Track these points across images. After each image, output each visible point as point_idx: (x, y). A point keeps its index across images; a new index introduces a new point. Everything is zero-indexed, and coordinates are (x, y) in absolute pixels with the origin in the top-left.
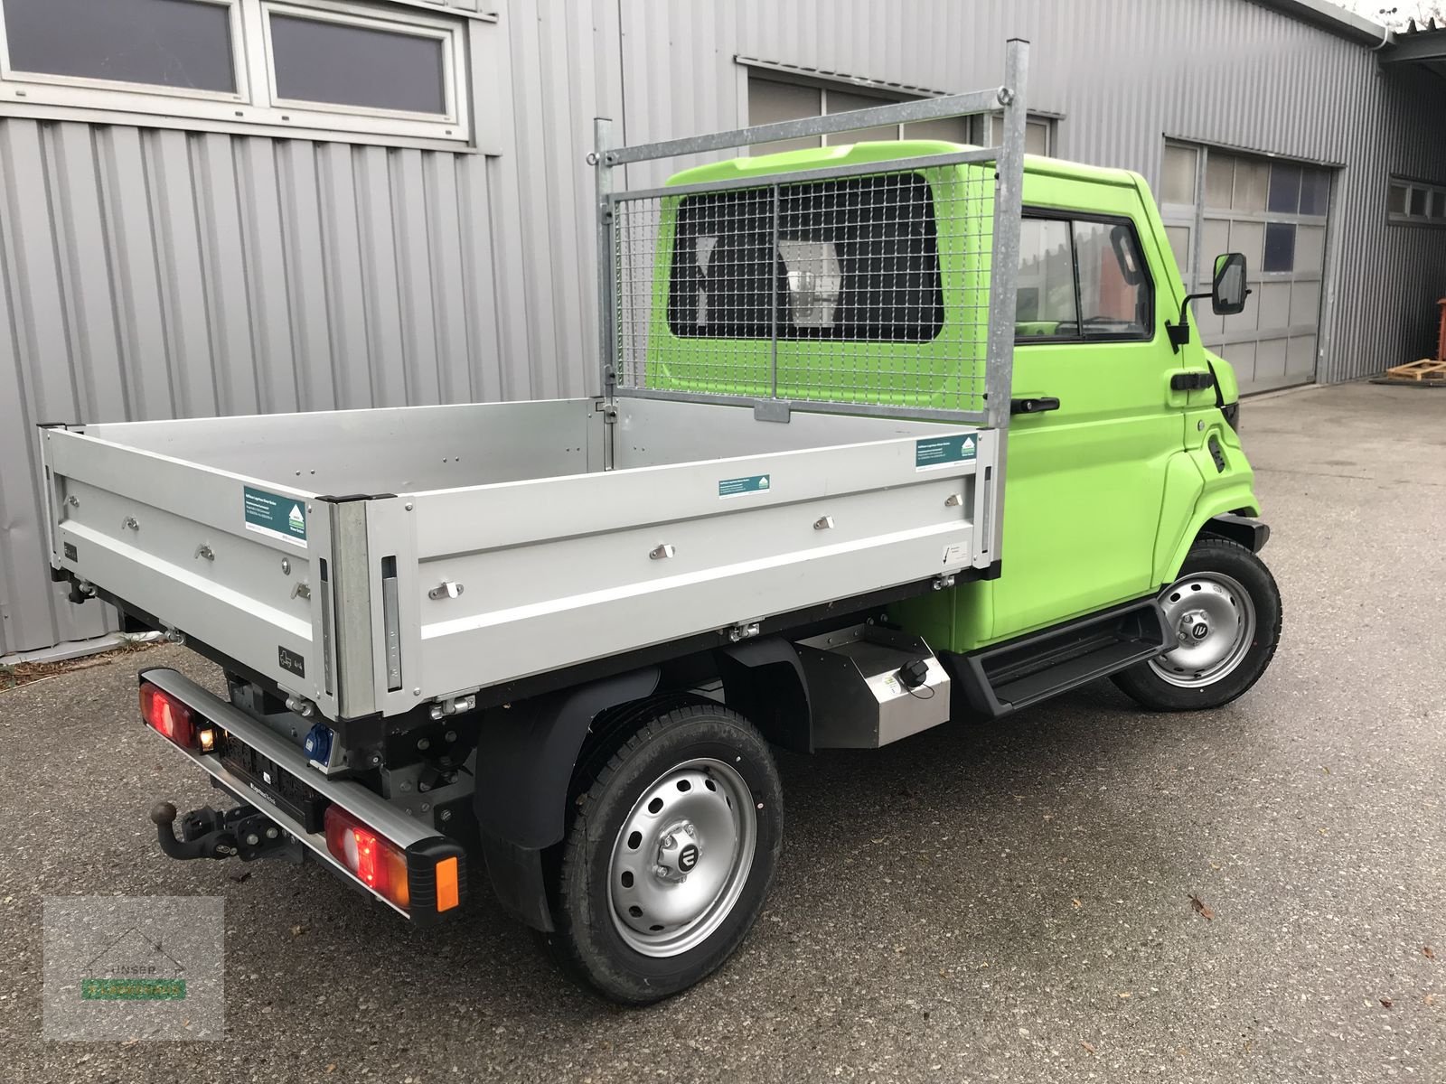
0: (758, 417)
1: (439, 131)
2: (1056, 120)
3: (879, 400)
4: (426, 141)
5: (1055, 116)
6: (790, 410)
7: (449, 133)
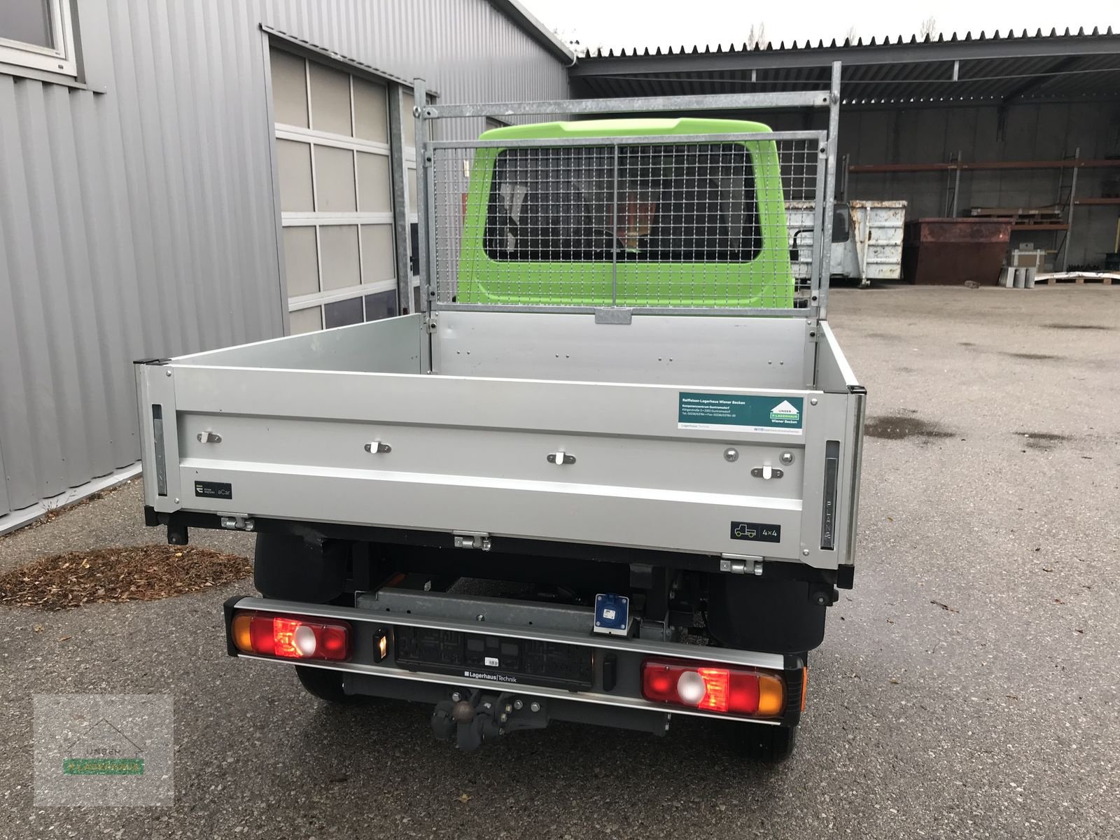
0: (598, 321)
1: (52, 65)
2: (435, 97)
3: (715, 304)
4: (40, 73)
5: (435, 94)
6: (632, 315)
7: (61, 67)
